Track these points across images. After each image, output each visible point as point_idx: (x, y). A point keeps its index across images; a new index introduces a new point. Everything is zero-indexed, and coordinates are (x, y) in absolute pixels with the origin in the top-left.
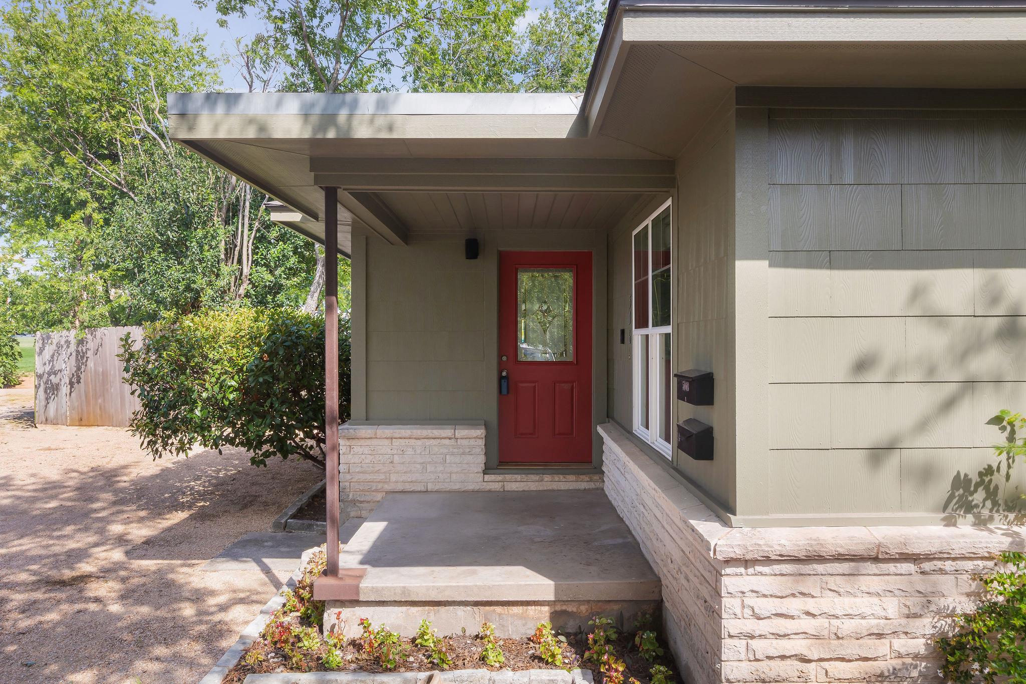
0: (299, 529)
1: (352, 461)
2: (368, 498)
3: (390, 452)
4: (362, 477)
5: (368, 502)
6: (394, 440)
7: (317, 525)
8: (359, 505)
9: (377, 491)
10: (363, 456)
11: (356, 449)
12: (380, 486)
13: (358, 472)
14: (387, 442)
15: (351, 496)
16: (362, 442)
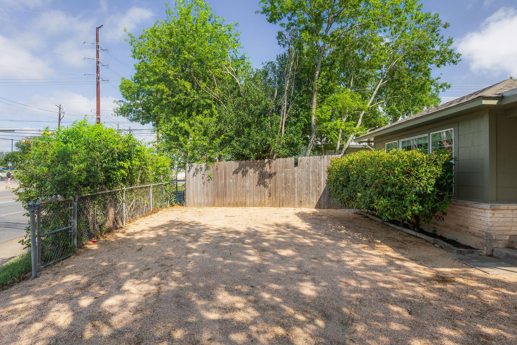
0: (468, 253)
1: (494, 221)
2: (502, 239)
3: (512, 216)
4: (499, 228)
5: (502, 240)
6: (514, 211)
7: (476, 251)
8: (498, 242)
9: (506, 235)
10: (499, 218)
11: (496, 215)
12: (508, 233)
13: (498, 226)
14: (510, 212)
15: (494, 238)
16: (500, 212)
